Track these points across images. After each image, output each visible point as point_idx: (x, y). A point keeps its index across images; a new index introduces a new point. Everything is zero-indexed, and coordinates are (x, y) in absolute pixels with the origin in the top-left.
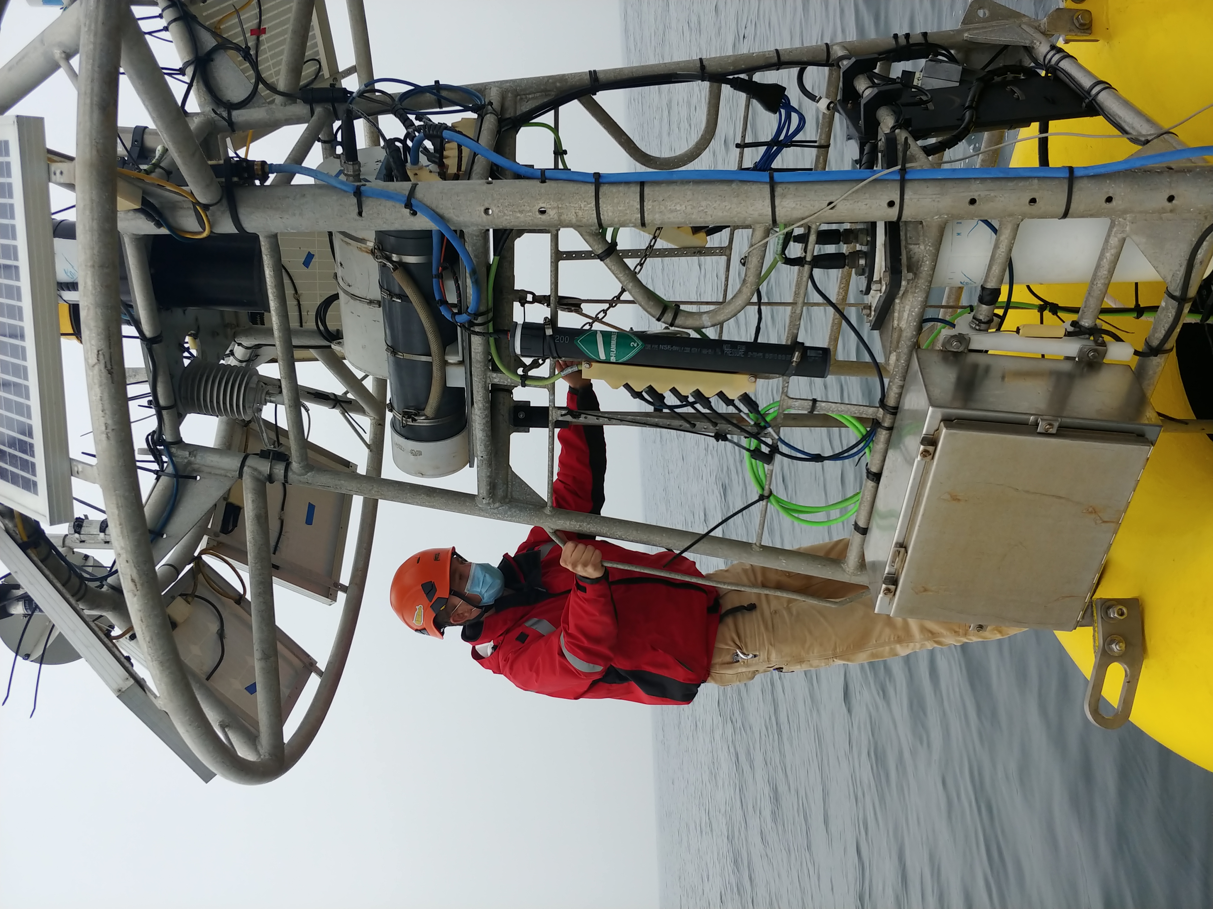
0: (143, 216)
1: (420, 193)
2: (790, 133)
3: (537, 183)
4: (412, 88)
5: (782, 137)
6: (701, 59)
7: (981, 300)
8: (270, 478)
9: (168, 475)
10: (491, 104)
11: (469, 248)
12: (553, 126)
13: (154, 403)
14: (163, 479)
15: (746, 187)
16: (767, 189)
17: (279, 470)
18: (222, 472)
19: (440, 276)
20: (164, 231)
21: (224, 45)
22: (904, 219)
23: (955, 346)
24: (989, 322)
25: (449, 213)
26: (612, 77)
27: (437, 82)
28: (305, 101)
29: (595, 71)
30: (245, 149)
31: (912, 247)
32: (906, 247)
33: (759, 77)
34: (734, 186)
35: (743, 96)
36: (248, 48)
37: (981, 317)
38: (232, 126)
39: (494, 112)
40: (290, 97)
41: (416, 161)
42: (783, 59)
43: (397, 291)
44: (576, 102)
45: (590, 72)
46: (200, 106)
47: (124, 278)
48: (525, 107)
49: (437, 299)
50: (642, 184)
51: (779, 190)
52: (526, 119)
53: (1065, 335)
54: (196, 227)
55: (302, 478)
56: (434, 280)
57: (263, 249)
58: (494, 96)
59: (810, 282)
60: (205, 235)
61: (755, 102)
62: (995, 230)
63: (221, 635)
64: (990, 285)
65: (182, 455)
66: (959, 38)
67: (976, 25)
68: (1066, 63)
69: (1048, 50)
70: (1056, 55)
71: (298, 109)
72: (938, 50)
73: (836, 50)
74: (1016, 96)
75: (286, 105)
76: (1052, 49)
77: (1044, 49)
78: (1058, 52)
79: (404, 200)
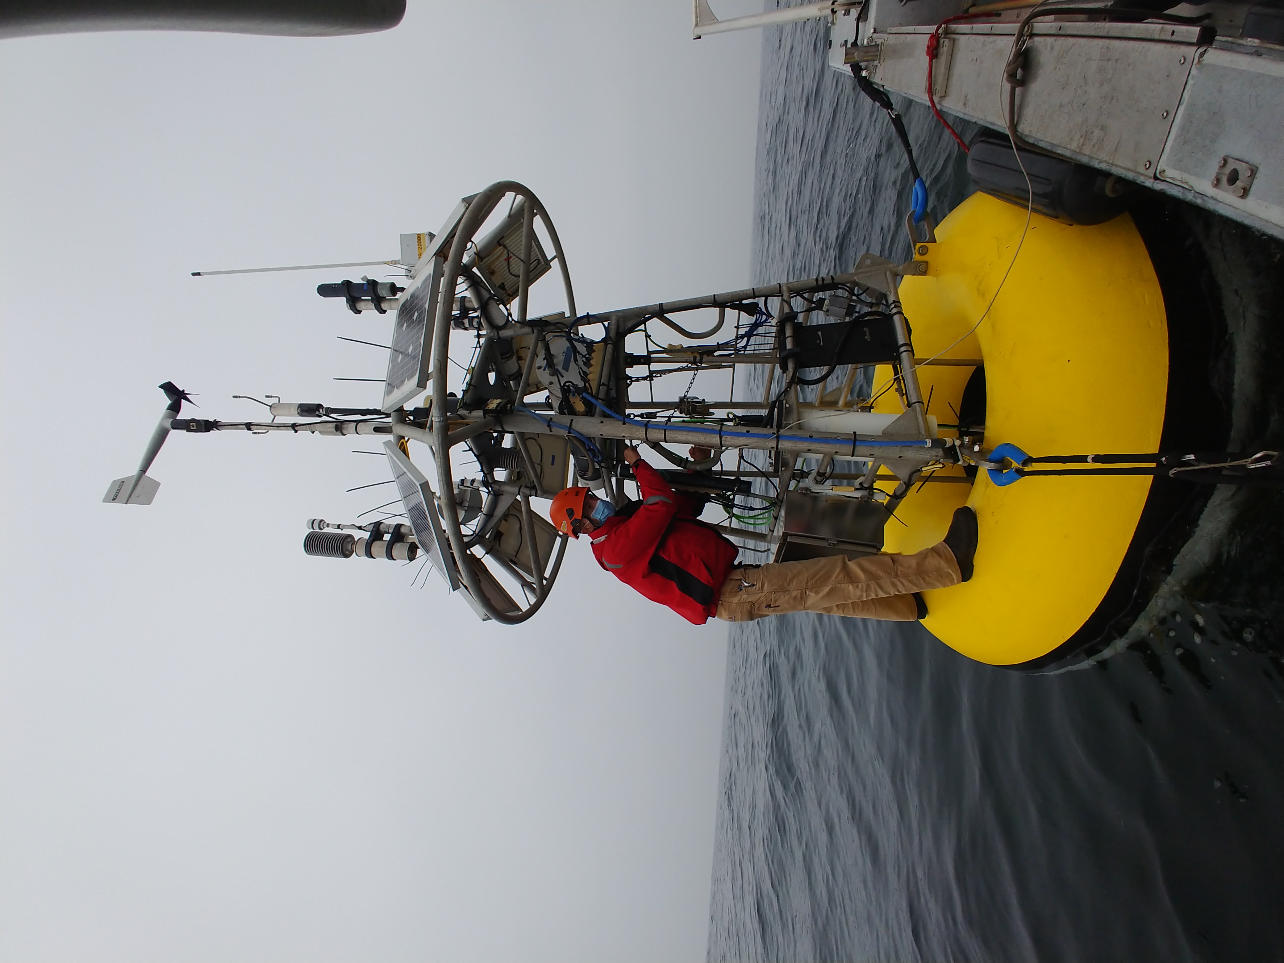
1: (574, 426)
2: (762, 321)
3: (621, 423)
5: (758, 322)
6: (714, 295)
7: (818, 475)
14: (490, 495)
15: (709, 435)
16: (718, 435)
18: (512, 493)
23: (804, 492)
26: (670, 307)
27: (588, 313)
28: (529, 326)
29: (662, 304)
30: (509, 305)
35: (736, 311)
37: (818, 480)
42: (756, 294)
45: (660, 304)
48: (630, 323)
52: (630, 330)
53: (854, 490)
65: (495, 485)
66: (852, 279)
67: (863, 270)
68: (896, 318)
69: (892, 302)
70: (894, 309)
71: (527, 330)
72: (839, 286)
73: (784, 288)
74: (866, 337)
75: (521, 328)
76: (894, 302)
77: (891, 299)
78: (895, 307)
79: (568, 429)
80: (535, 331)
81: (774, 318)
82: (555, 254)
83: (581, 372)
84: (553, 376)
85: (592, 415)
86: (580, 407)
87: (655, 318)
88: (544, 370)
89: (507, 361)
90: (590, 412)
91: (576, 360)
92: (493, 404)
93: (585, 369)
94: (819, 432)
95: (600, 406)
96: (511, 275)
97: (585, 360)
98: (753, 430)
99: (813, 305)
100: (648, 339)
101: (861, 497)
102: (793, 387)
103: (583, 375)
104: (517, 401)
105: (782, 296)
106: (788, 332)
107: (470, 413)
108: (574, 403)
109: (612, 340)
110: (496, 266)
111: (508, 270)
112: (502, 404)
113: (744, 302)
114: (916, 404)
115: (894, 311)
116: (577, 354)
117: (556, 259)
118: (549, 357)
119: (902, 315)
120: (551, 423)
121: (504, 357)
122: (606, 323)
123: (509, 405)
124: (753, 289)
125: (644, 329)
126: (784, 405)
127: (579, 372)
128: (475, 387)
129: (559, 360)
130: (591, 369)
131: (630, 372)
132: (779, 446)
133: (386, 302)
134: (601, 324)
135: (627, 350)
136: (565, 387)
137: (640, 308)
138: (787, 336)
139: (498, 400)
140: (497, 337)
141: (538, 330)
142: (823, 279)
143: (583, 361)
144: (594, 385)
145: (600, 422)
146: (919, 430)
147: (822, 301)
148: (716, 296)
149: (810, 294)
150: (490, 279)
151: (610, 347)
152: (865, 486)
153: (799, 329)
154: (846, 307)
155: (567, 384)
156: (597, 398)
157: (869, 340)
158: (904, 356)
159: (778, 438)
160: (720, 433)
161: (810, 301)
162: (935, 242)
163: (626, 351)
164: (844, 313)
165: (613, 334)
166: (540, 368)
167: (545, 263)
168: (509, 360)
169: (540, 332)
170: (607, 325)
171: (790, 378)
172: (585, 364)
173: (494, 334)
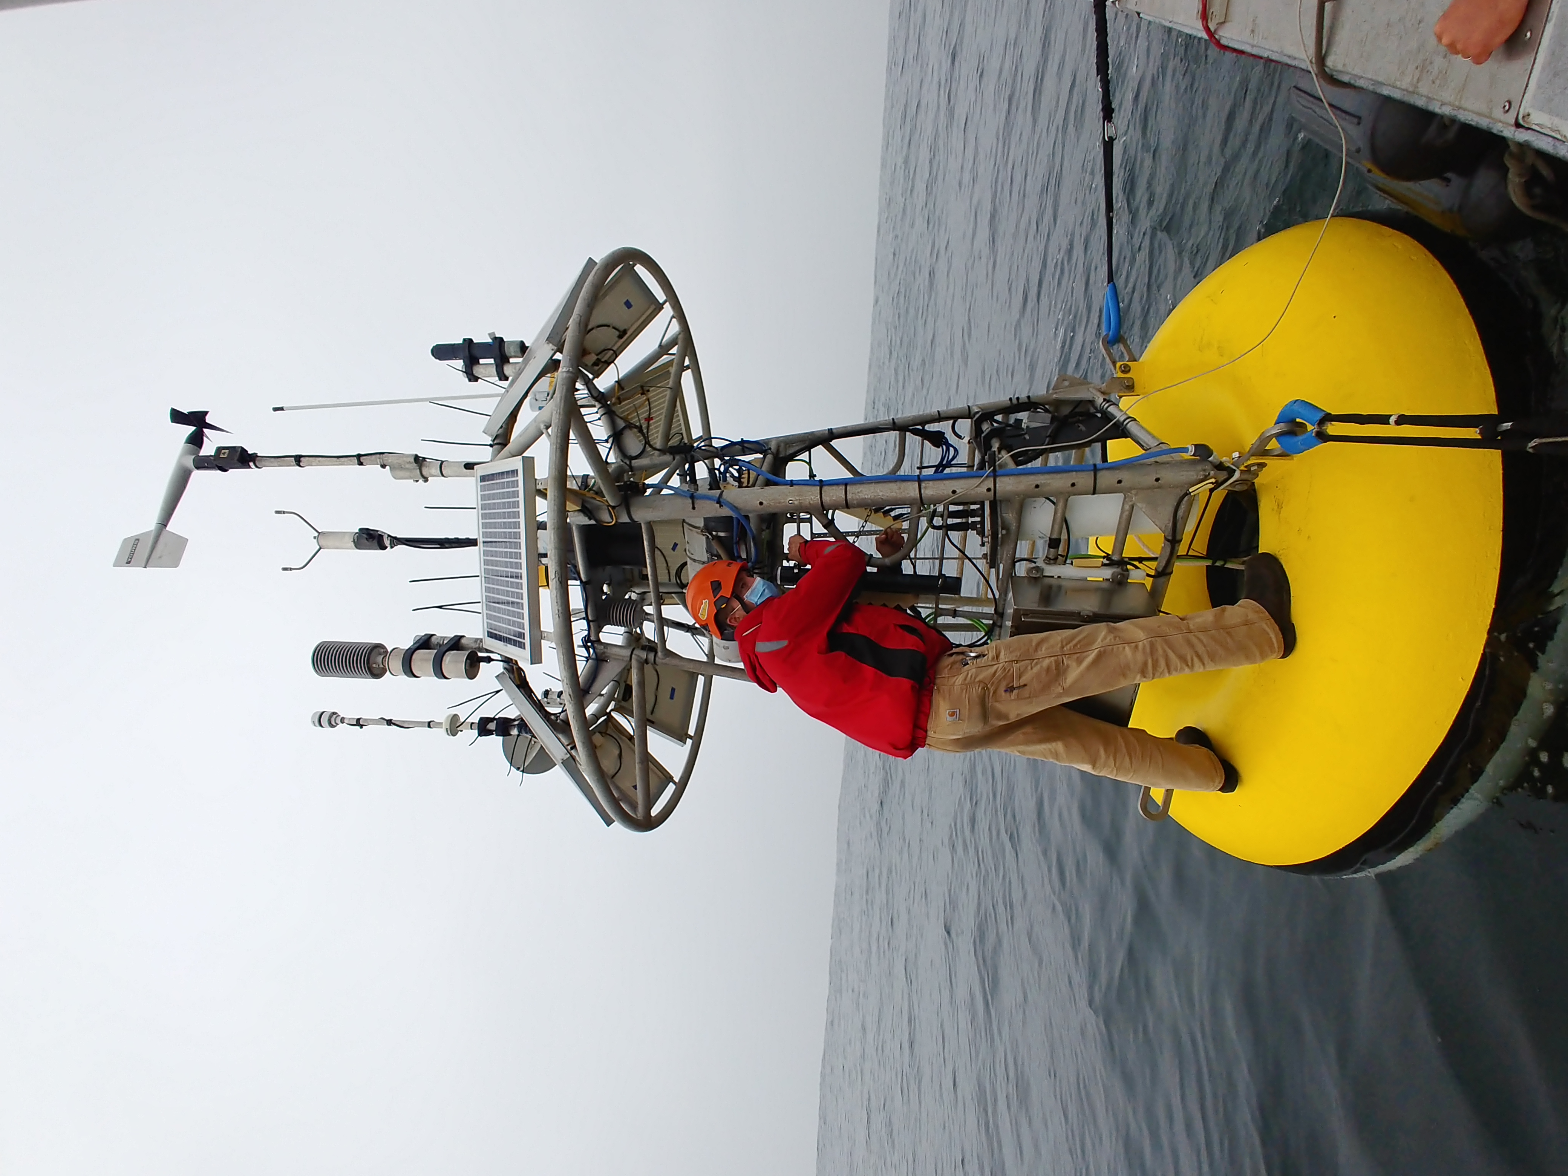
0: (582, 515)
1: (725, 495)
2: (949, 459)
3: (788, 487)
4: (728, 443)
6: (893, 419)
7: (1050, 546)
8: (646, 661)
9: (591, 659)
10: (770, 449)
11: (752, 525)
12: (808, 461)
13: (586, 618)
14: (590, 661)
15: (904, 484)
16: (916, 484)
17: (651, 656)
18: (621, 658)
19: (738, 543)
20: (593, 522)
21: (629, 426)
22: (997, 498)
23: (1034, 574)
24: (1056, 559)
25: (740, 506)
26: (841, 432)
27: (742, 439)
28: (671, 453)
29: (831, 429)
31: (1004, 515)
32: (1001, 516)
33: (927, 427)
34: (898, 483)
35: (918, 439)
36: (641, 426)
37: (1050, 557)
38: (631, 468)
39: (772, 453)
40: (663, 451)
41: (725, 479)
42: (942, 416)
43: (715, 553)
44: (820, 446)
46: (616, 459)
47: (573, 551)
48: (791, 451)
49: (736, 554)
50: (846, 485)
51: (923, 485)
52: (792, 458)
53: (1102, 565)
54: (608, 519)
55: (664, 661)
56: (735, 546)
57: (643, 530)
58: (773, 446)
59: (947, 539)
60: (613, 523)
61: (927, 442)
62: (1054, 503)
63: (620, 756)
64: (1055, 536)
65: (600, 648)
66: (1051, 398)
67: (1061, 390)
68: (1112, 408)
69: (1102, 401)
72: (1038, 407)
73: (974, 409)
75: (660, 456)
79: (716, 500)
114: (1159, 445)
120: (694, 495)
124: (938, 411)
132: (997, 488)
133: (511, 367)
137: (805, 434)
142: (1018, 400)
147: (1019, 422)
148: (895, 421)
151: (769, 457)
152: (1115, 558)
158: (1131, 425)
159: (995, 475)
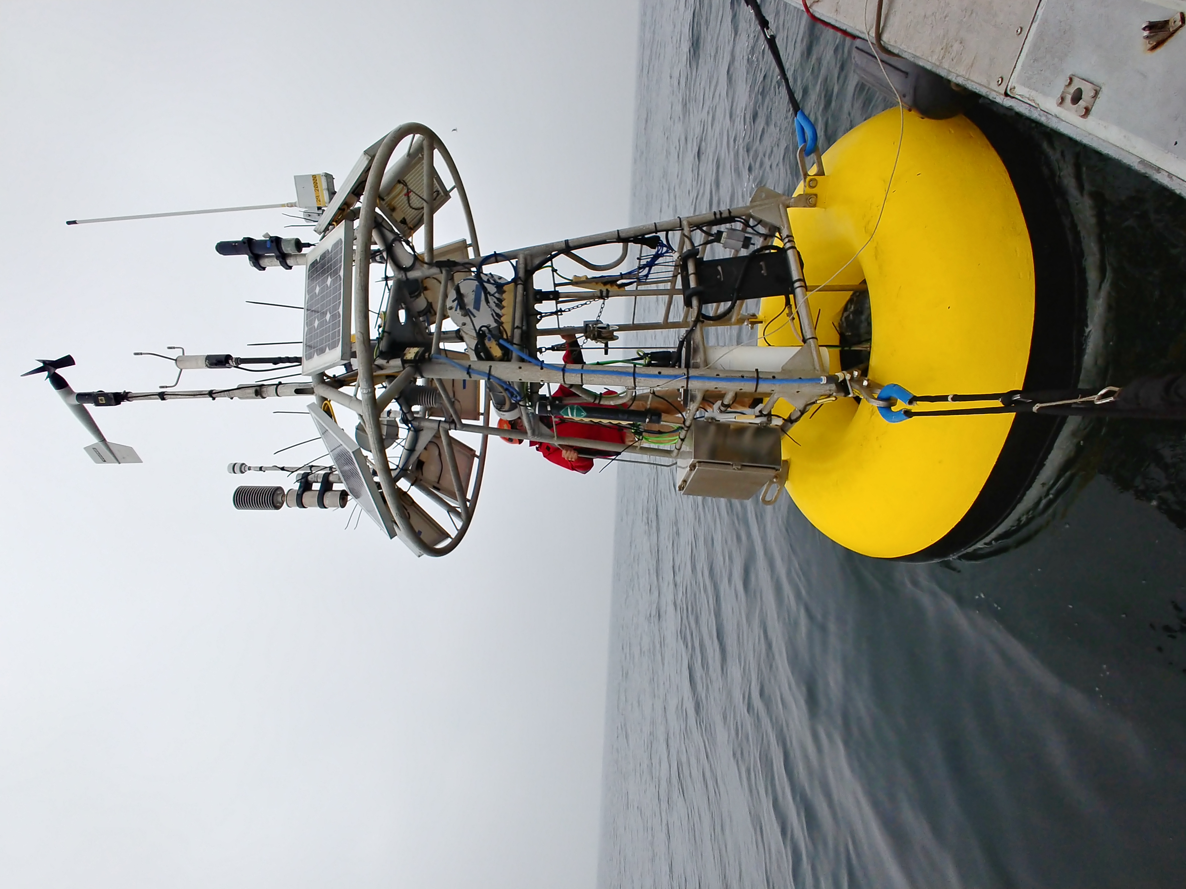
1: (493, 373)
2: (663, 252)
5: (659, 252)
6: (618, 231)
10: (520, 278)
26: (576, 244)
27: (495, 252)
28: (438, 267)
29: (568, 240)
30: (411, 237)
35: (638, 244)
40: (430, 265)
45: (565, 241)
48: (537, 261)
52: (537, 268)
53: (755, 417)
61: (644, 246)
66: (748, 212)
67: (758, 203)
68: (790, 253)
69: (785, 236)
70: (788, 244)
71: (435, 270)
72: (736, 219)
73: (685, 223)
74: (763, 272)
75: (429, 269)
76: (788, 236)
77: (785, 233)
78: (789, 241)
79: (487, 375)
80: (444, 272)
81: (675, 252)
82: (454, 184)
83: (494, 314)
84: (465, 316)
85: (509, 360)
86: (497, 352)
87: (562, 255)
88: (456, 310)
89: (415, 299)
90: (506, 357)
91: (487, 302)
92: (411, 353)
93: (498, 310)
94: (724, 371)
95: (516, 352)
96: (411, 209)
97: (497, 302)
98: (665, 371)
99: (713, 238)
100: (555, 273)
101: (761, 423)
102: (698, 326)
103: (496, 318)
104: (433, 348)
105: (682, 230)
106: (691, 268)
107: (388, 362)
108: (490, 348)
109: (522, 281)
110: (395, 202)
111: (408, 205)
112: (420, 352)
113: (646, 236)
114: (811, 340)
115: (788, 245)
116: (488, 295)
117: (456, 189)
118: (460, 297)
119: (795, 250)
120: (470, 371)
121: (413, 295)
122: (514, 261)
123: (427, 354)
124: (655, 223)
125: (550, 265)
126: (692, 346)
127: (492, 314)
128: (389, 333)
129: (470, 300)
130: (503, 311)
131: (538, 307)
132: (689, 386)
133: (292, 258)
134: (508, 262)
135: (536, 286)
136: (481, 332)
137: (547, 245)
138: (690, 273)
139: (415, 348)
140: (405, 279)
141: (447, 271)
142: (721, 213)
143: (494, 302)
144: (508, 327)
145: (517, 367)
146: (814, 365)
147: (720, 233)
148: (620, 232)
149: (709, 227)
150: (391, 215)
151: (520, 288)
152: (765, 413)
153: (700, 264)
154: (742, 239)
155: (482, 329)
156: (512, 344)
157: (765, 274)
158: (798, 291)
159: (688, 378)
160: (634, 375)
161: (708, 234)
162: (824, 175)
163: (534, 287)
164: (741, 246)
165: (521, 274)
166: (451, 308)
167: (443, 192)
168: (417, 298)
169: (448, 272)
170: (515, 264)
171: (695, 316)
172: (497, 305)
173: (401, 276)
